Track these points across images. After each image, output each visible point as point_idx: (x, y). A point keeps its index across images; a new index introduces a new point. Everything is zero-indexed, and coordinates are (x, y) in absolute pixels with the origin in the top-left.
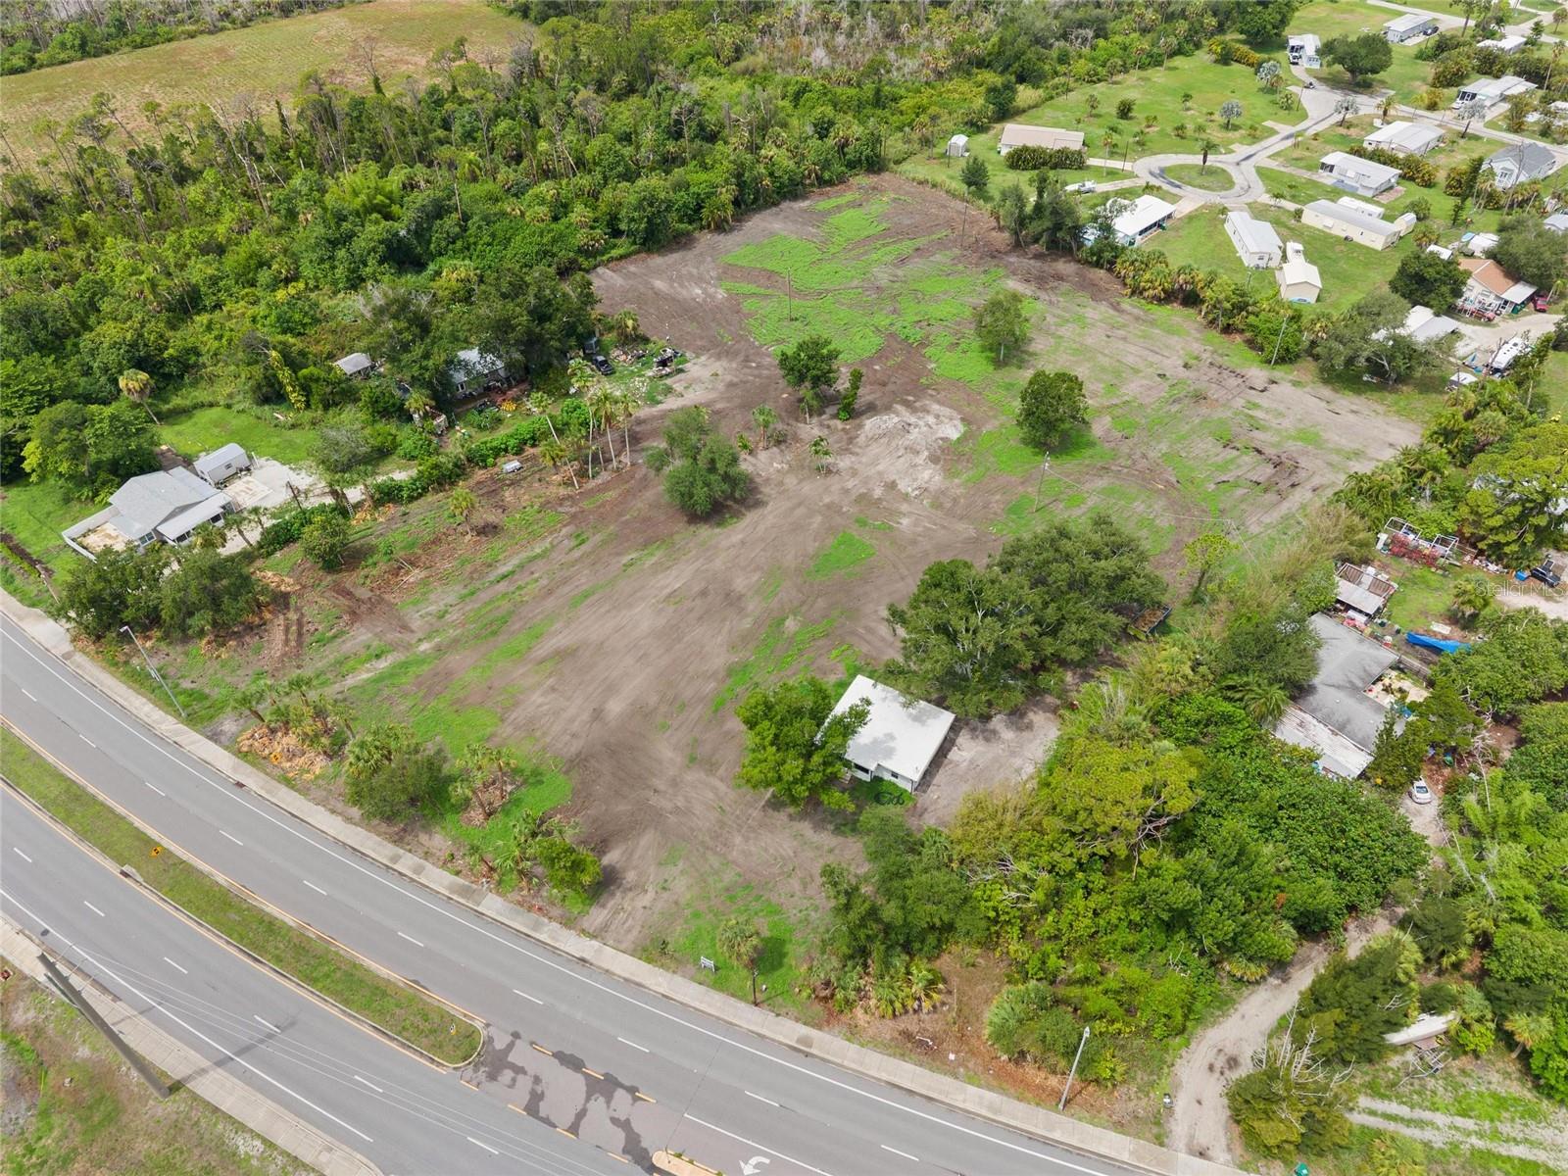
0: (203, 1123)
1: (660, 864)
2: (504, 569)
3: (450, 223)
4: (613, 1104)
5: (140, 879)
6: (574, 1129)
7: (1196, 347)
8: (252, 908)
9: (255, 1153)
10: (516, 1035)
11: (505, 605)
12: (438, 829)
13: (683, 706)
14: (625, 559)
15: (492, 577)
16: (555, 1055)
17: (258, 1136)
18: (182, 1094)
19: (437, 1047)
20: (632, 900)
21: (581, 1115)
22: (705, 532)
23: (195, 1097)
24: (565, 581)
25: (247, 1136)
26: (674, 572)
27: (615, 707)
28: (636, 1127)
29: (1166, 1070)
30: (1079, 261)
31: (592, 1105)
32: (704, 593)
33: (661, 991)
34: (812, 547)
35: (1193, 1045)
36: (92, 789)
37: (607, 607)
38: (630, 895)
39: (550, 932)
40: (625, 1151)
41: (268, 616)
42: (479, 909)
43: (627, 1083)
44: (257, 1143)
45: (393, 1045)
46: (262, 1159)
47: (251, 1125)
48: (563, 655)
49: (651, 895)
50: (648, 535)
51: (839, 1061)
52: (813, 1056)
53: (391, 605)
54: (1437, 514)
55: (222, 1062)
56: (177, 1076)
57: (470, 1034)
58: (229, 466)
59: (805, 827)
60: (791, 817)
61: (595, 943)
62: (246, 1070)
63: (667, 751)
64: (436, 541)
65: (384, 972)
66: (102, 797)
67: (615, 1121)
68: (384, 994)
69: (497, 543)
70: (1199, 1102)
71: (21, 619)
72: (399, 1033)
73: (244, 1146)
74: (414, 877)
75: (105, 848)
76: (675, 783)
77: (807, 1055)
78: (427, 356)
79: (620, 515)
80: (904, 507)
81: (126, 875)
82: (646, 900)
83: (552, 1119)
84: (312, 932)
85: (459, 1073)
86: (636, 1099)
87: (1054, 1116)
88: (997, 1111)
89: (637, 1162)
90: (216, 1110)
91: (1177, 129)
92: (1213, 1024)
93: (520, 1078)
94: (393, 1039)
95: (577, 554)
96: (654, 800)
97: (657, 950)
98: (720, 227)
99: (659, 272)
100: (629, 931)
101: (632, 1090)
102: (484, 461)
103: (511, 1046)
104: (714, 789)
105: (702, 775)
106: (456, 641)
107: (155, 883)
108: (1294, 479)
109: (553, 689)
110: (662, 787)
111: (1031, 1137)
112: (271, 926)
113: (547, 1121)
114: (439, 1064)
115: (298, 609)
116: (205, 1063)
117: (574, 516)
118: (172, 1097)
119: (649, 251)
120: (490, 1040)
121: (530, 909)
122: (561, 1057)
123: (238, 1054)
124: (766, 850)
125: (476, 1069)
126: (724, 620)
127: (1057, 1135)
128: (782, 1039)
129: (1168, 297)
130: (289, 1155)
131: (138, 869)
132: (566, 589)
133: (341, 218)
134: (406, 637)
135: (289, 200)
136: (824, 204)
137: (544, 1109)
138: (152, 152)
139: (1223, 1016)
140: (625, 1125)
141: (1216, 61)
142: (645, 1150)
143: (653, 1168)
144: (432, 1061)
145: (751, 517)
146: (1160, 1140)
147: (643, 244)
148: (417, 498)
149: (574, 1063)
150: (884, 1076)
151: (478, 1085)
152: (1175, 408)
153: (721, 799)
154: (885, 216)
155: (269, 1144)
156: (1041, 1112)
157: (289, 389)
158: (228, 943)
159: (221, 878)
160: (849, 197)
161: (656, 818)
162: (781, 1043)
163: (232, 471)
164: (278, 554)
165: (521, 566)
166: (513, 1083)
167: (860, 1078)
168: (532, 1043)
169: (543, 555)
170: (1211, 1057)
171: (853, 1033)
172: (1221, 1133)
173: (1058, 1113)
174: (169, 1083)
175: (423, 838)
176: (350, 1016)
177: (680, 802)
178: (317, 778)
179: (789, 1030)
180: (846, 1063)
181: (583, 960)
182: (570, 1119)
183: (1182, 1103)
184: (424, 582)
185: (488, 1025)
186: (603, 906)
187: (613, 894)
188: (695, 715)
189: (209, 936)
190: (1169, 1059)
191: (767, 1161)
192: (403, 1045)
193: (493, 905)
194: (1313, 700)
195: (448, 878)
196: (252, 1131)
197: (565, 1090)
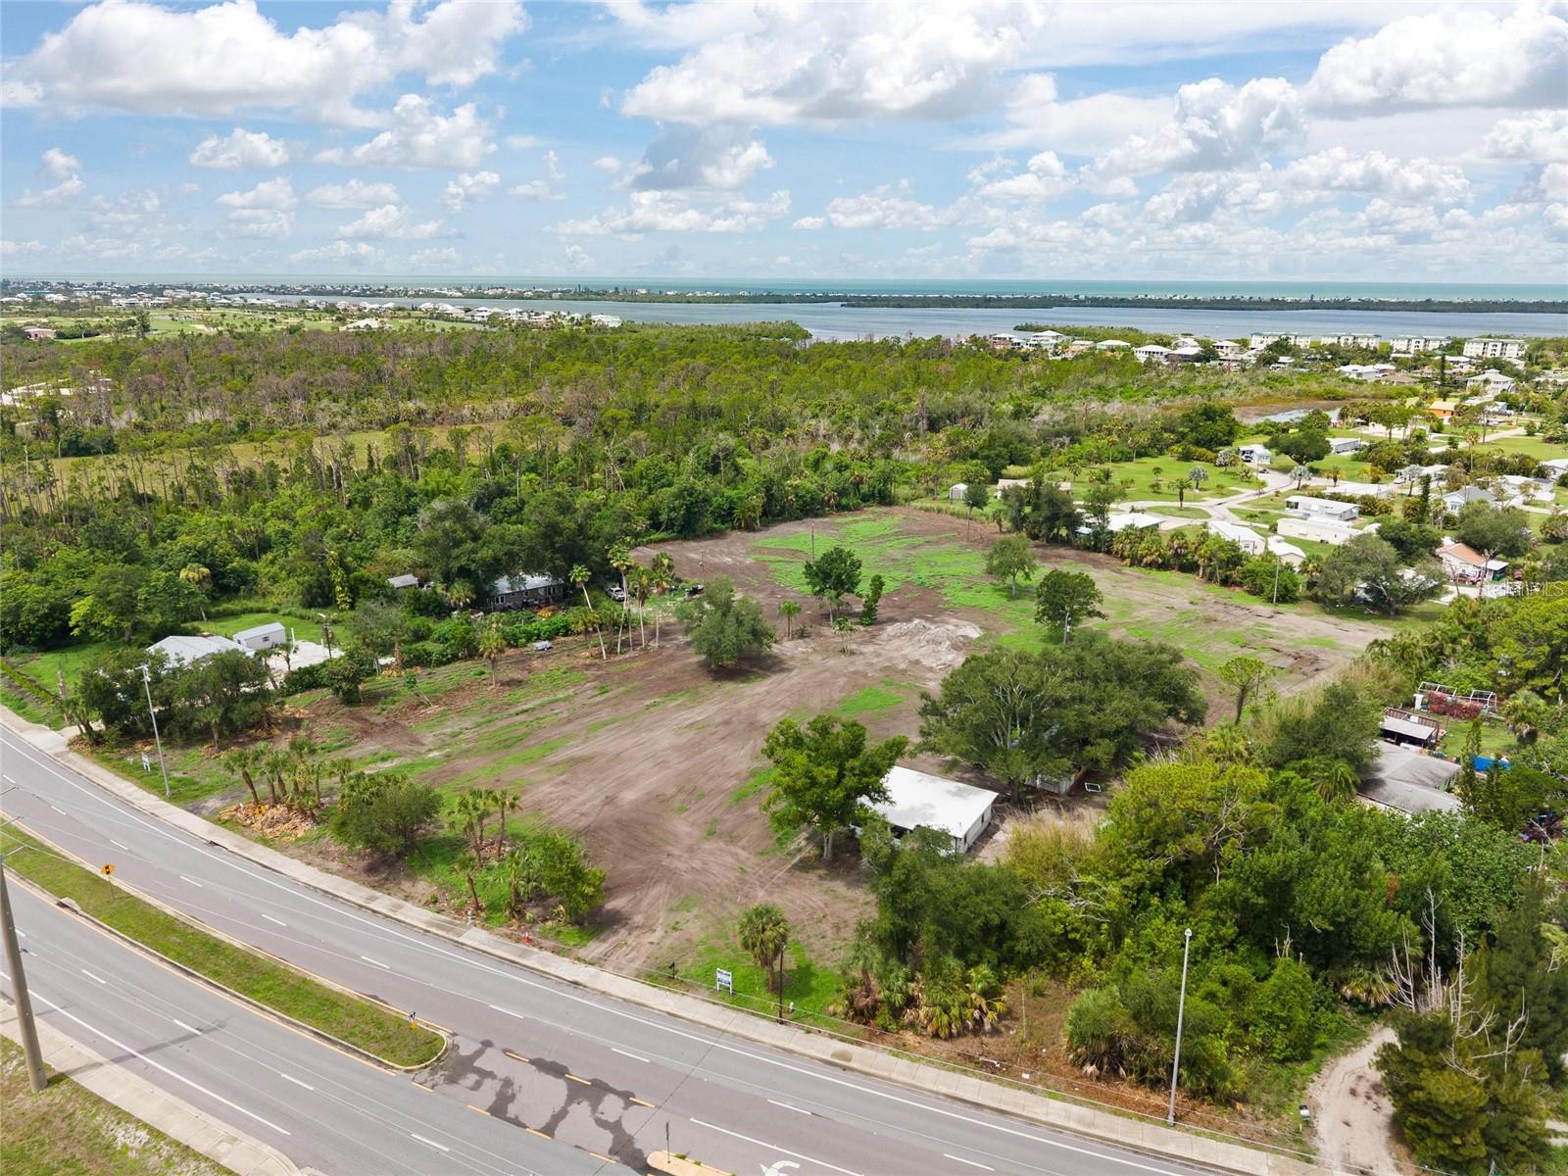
0: (79, 1114)
1: (671, 910)
2: (525, 707)
3: (508, 502)
4: (601, 1107)
5: (77, 908)
6: (549, 1130)
7: (1199, 594)
8: (196, 933)
9: (136, 1144)
10: (487, 1044)
11: (524, 729)
12: (424, 876)
13: (702, 796)
14: (648, 702)
15: (512, 711)
16: (532, 1062)
17: (146, 1126)
18: (63, 1086)
19: (391, 1052)
20: (638, 936)
21: (559, 1116)
22: (729, 686)
23: (78, 1089)
24: (586, 715)
25: (132, 1127)
26: (697, 711)
27: (629, 796)
28: (629, 1127)
29: (1296, 1093)
30: (1078, 548)
31: (574, 1108)
32: (727, 723)
33: (669, 1009)
34: (837, 696)
35: (1325, 1071)
36: (49, 843)
37: (627, 730)
38: (636, 933)
39: (538, 959)
40: (612, 1152)
41: (277, 732)
42: (460, 940)
43: (619, 1088)
44: (143, 1134)
45: (336, 1049)
46: (143, 1150)
47: (139, 1115)
48: (575, 761)
49: (659, 933)
50: (672, 686)
51: (886, 1074)
52: (852, 1070)
53: (403, 727)
54: (1467, 671)
55: (120, 1059)
56: (59, 1069)
57: (432, 1041)
58: (266, 639)
59: (839, 886)
60: (821, 878)
61: (592, 970)
62: (148, 1066)
63: (683, 827)
64: (460, 688)
65: (337, 988)
66: (57, 848)
67: (602, 1123)
68: (334, 1005)
69: (519, 692)
70: (1347, 1124)
71: (22, 730)
72: (345, 1038)
73: (126, 1138)
74: (390, 914)
75: (46, 886)
76: (691, 849)
77: (845, 1069)
78: (475, 551)
79: (644, 676)
80: (930, 675)
81: (63, 905)
82: (654, 937)
83: (522, 1119)
84: (260, 954)
85: (412, 1076)
86: (629, 1104)
87: (1163, 1130)
88: (1091, 1125)
89: (626, 1163)
90: (99, 1100)
91: (1153, 486)
92: (1345, 1053)
93: (488, 1082)
94: (334, 1043)
95: (599, 699)
96: (666, 862)
97: (666, 975)
98: (749, 528)
99: (693, 550)
100: (633, 960)
101: (626, 1097)
102: (516, 641)
103: (478, 1054)
104: (734, 855)
105: (722, 845)
106: (468, 751)
107: (94, 912)
108: (1316, 666)
109: (564, 783)
110: (677, 852)
111: (1137, 1150)
112: (216, 947)
113: (516, 1122)
114: (388, 1067)
115: (307, 729)
116: (99, 1059)
117: (598, 677)
118: (48, 1090)
119: (685, 539)
120: (456, 1047)
121: (518, 940)
122: (542, 1065)
123: (141, 1053)
124: (792, 901)
125: (434, 1071)
126: (749, 739)
127: (1171, 1149)
128: (813, 1053)
129: (1163, 566)
130: (178, 1144)
131: (78, 901)
132: (586, 720)
133: (410, 494)
134: (416, 748)
135: (366, 490)
136: (840, 520)
137: (512, 1110)
138: (251, 474)
139: (1355, 1046)
140: (616, 1127)
141: (1179, 459)
142: (640, 1151)
143: (648, 1169)
144: (380, 1063)
145: (775, 678)
146: (1307, 1156)
147: (680, 532)
148: (445, 664)
149: (557, 1070)
150: (943, 1090)
151: (433, 1087)
152: (1187, 625)
153: (743, 862)
154: (895, 525)
155: (156, 1134)
156: (1147, 1127)
157: (339, 588)
158: (162, 959)
159: (170, 911)
160: (863, 516)
161: (670, 875)
162: (812, 1058)
163: (268, 645)
164: (298, 696)
165: (543, 706)
166: (477, 1086)
167: (914, 1090)
168: (505, 1051)
169: (565, 699)
170: (1350, 1082)
171: (902, 1048)
172: (1384, 1154)
173: (1168, 1126)
174: (49, 1075)
175: (406, 885)
176: (288, 1022)
177: (697, 864)
178: (298, 840)
179: (824, 1046)
180: (894, 1076)
181: (576, 983)
182: (544, 1120)
183: (1324, 1124)
184: (443, 714)
185: (454, 1035)
186: (604, 941)
187: (616, 932)
188: (715, 802)
189: (142, 954)
190: (1298, 1082)
191: (797, 1166)
192: (347, 1049)
193: (476, 936)
194: (1384, 791)
195: (428, 914)
196: (139, 1121)
197: (540, 1095)
